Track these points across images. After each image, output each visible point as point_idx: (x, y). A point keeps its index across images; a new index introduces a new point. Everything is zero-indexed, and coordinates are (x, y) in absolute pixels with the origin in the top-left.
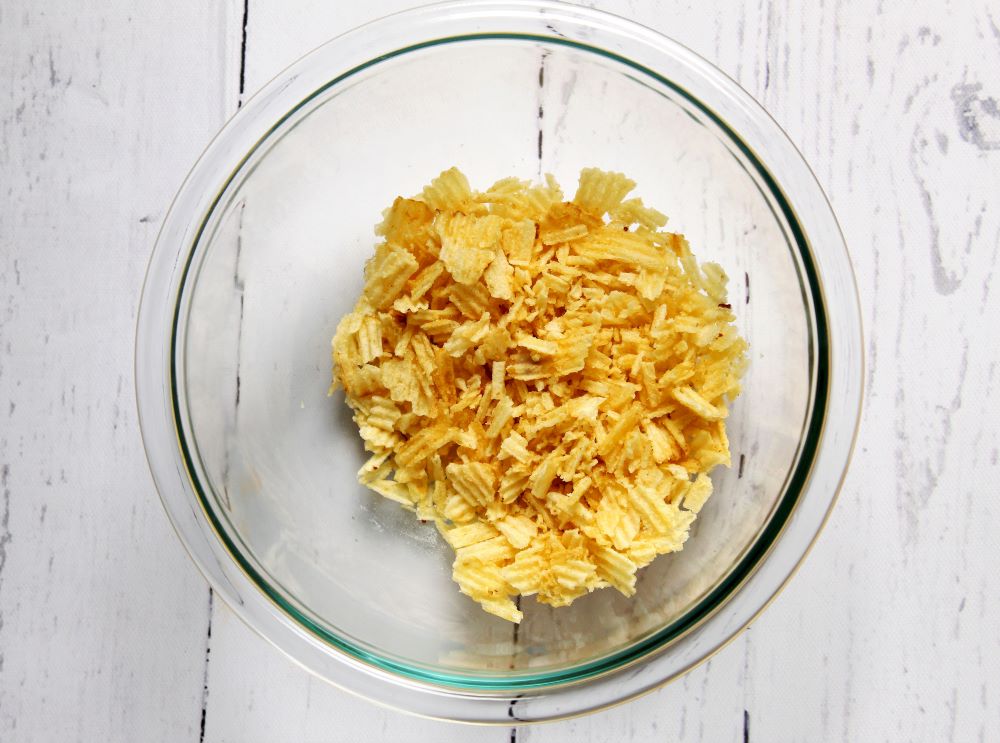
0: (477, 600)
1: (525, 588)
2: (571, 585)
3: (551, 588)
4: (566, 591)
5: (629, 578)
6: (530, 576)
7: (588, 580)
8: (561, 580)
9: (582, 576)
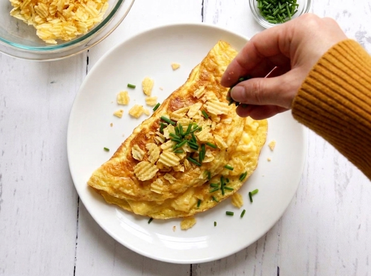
0: (44, 40)
1: (57, 34)
2: (69, 33)
3: (64, 34)
4: (69, 35)
5: (85, 29)
6: (58, 31)
7: (75, 32)
8: (67, 32)
9: (73, 30)
